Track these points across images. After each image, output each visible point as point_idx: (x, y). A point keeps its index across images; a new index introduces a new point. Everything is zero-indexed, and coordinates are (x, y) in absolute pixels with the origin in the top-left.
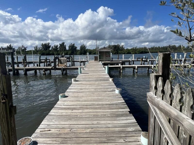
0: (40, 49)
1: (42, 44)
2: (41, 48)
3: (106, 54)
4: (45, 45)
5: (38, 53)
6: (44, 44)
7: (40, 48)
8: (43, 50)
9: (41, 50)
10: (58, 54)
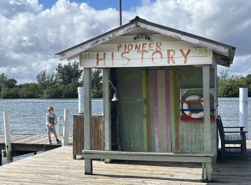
0: (51, 80)
1: (60, 66)
2: (54, 79)
3: (177, 94)
4: (67, 68)
5: (45, 91)
6: (63, 66)
7: (52, 77)
8: (60, 83)
9: (55, 82)
10: (98, 94)
